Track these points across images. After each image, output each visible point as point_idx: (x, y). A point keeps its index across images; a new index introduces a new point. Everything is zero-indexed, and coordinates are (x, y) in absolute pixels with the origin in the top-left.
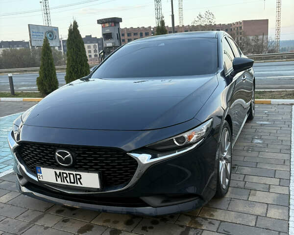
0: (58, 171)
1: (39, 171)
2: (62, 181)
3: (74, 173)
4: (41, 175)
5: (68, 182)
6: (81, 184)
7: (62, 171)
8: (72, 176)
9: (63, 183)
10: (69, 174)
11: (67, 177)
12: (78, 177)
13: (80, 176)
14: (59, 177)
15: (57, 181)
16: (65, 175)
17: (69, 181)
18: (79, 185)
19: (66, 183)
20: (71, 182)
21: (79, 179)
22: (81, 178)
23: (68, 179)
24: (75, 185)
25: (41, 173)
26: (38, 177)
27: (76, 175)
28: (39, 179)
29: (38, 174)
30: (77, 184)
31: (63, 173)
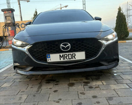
0: (61, 54)
1: (49, 56)
4: (49, 59)
5: (67, 59)
7: (64, 54)
8: (70, 55)
9: (64, 60)
10: (69, 54)
11: (67, 56)
12: (74, 55)
13: (75, 54)
14: (62, 58)
15: (60, 60)
18: (74, 59)
20: (69, 59)
22: (75, 55)
23: (68, 57)
25: (50, 58)
26: (48, 60)
27: (73, 54)
28: (48, 61)
29: (48, 59)
30: (73, 59)
31: (65, 55)
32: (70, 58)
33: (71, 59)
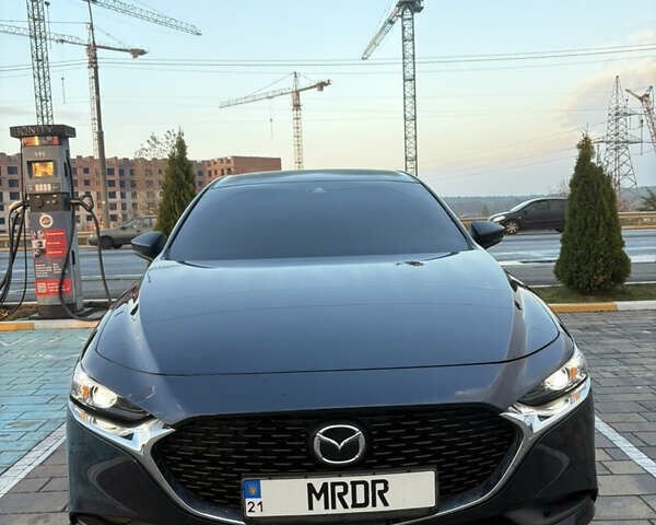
0: (318, 483)
1: (253, 491)
2: (327, 507)
3: (369, 479)
4: (256, 501)
5: (345, 506)
6: (386, 504)
7: (330, 480)
8: (360, 489)
9: (330, 511)
10: (354, 484)
11: (346, 492)
12: (380, 487)
13: (385, 483)
14: (318, 499)
15: (311, 508)
16: (339, 489)
17: (349, 503)
18: (380, 507)
19: (340, 509)
20: (355, 505)
21: (381, 493)
22: (386, 489)
23: (348, 498)
24: (370, 509)
25: (259, 496)
26: (248, 508)
27: (374, 482)
28: (249, 514)
29: (247, 501)
30: (374, 505)
31: (334, 485)
32: (360, 499)
33: (366, 504)
